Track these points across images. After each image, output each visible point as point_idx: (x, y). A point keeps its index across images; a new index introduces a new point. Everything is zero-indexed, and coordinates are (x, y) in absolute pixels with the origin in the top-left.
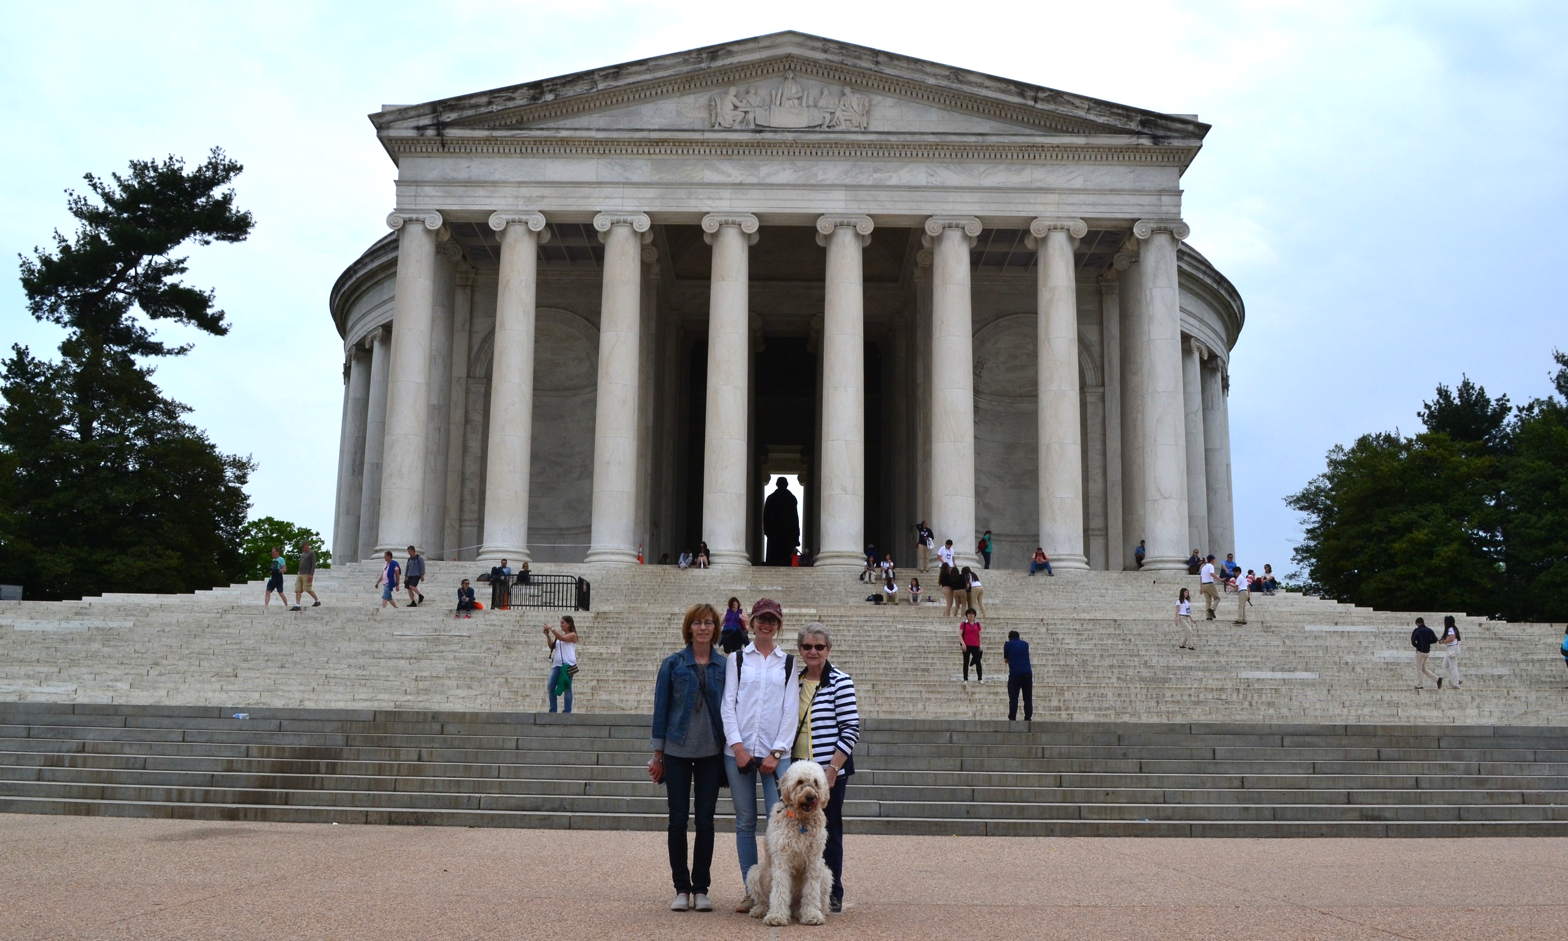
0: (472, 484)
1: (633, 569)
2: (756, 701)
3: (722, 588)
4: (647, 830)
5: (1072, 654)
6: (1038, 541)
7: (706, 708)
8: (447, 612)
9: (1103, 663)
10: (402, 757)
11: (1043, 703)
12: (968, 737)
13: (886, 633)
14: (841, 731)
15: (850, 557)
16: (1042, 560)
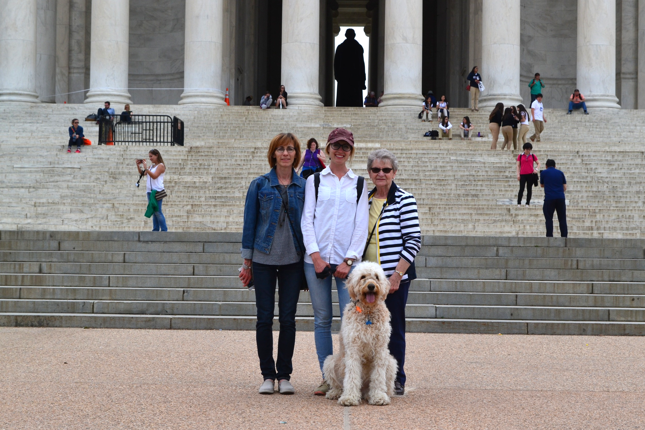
0: (78, 36)
1: (221, 110)
2: (331, 216)
3: (299, 125)
4: (237, 330)
5: (604, 182)
6: (576, 84)
7: (288, 222)
8: (60, 147)
9: (630, 189)
10: (25, 270)
11: (577, 224)
12: (512, 251)
13: (441, 164)
14: (404, 242)
15: (409, 98)
16: (579, 100)
